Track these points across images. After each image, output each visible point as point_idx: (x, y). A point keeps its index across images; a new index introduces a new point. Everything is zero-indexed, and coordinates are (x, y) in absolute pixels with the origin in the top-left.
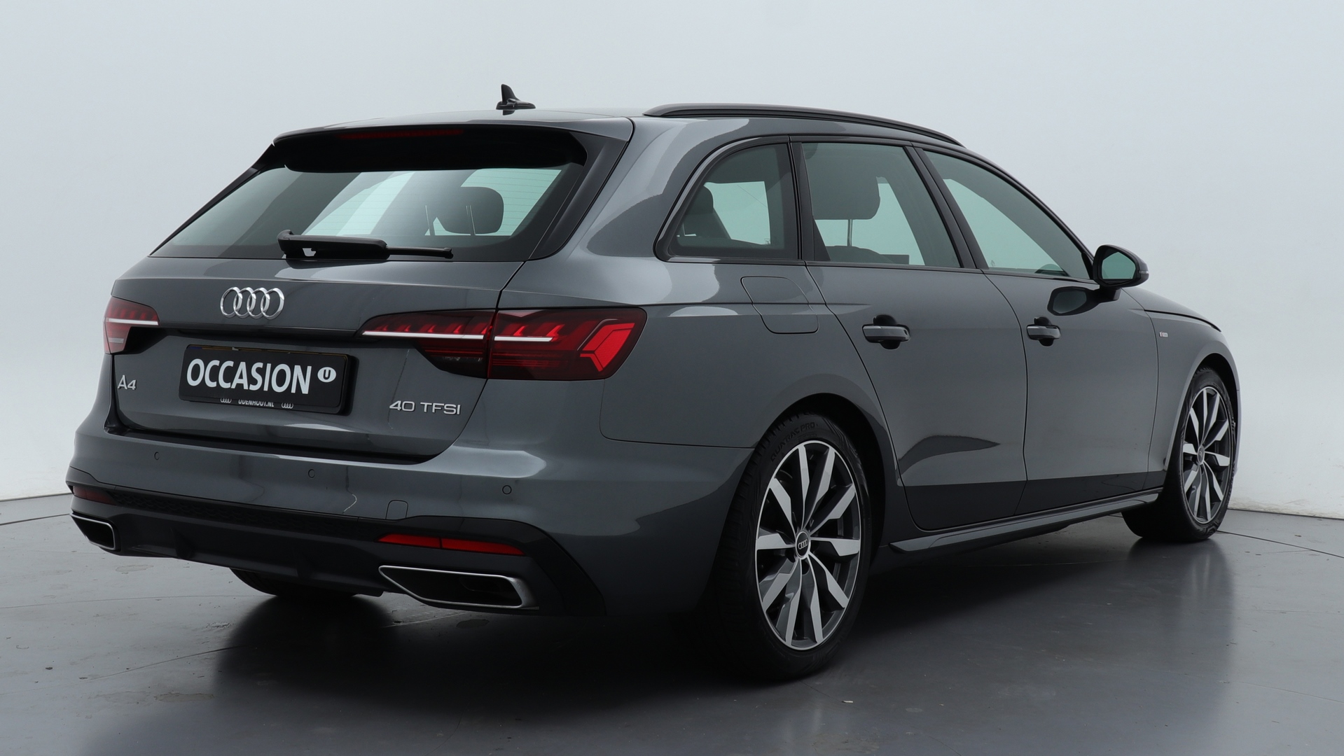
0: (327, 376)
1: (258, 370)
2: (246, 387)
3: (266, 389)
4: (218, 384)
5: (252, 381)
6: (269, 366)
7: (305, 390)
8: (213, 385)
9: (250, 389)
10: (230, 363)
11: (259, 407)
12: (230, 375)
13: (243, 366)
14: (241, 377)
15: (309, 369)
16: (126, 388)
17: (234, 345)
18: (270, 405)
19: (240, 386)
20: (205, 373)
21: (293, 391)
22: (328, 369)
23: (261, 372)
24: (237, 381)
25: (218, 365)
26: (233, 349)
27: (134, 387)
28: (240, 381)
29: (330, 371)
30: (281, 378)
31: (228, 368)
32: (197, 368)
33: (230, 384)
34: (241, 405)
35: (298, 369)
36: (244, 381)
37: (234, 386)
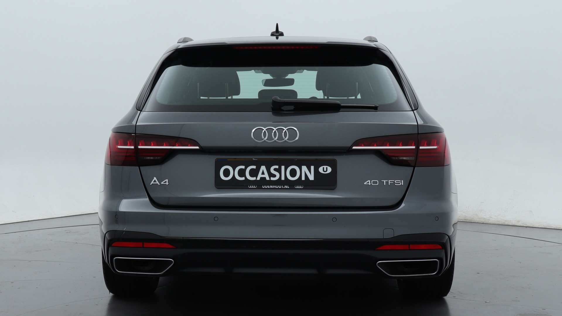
0: (325, 170)
1: (276, 170)
2: (268, 178)
3: (283, 178)
4: (246, 178)
5: (271, 175)
6: (283, 168)
7: (311, 177)
8: (243, 179)
9: (271, 179)
10: (253, 167)
11: (278, 188)
12: (254, 173)
13: (263, 168)
14: (263, 173)
15: (312, 168)
16: (159, 184)
17: (254, 158)
18: (286, 187)
19: (263, 179)
20: (234, 173)
21: (303, 178)
22: (325, 167)
23: (279, 170)
24: (260, 176)
25: (244, 168)
26: (254, 159)
27: (167, 183)
28: (263, 176)
29: (327, 168)
30: (293, 173)
31: (252, 169)
32: (227, 170)
33: (255, 177)
34: (265, 188)
35: (304, 168)
36: (266, 176)
37: (258, 179)
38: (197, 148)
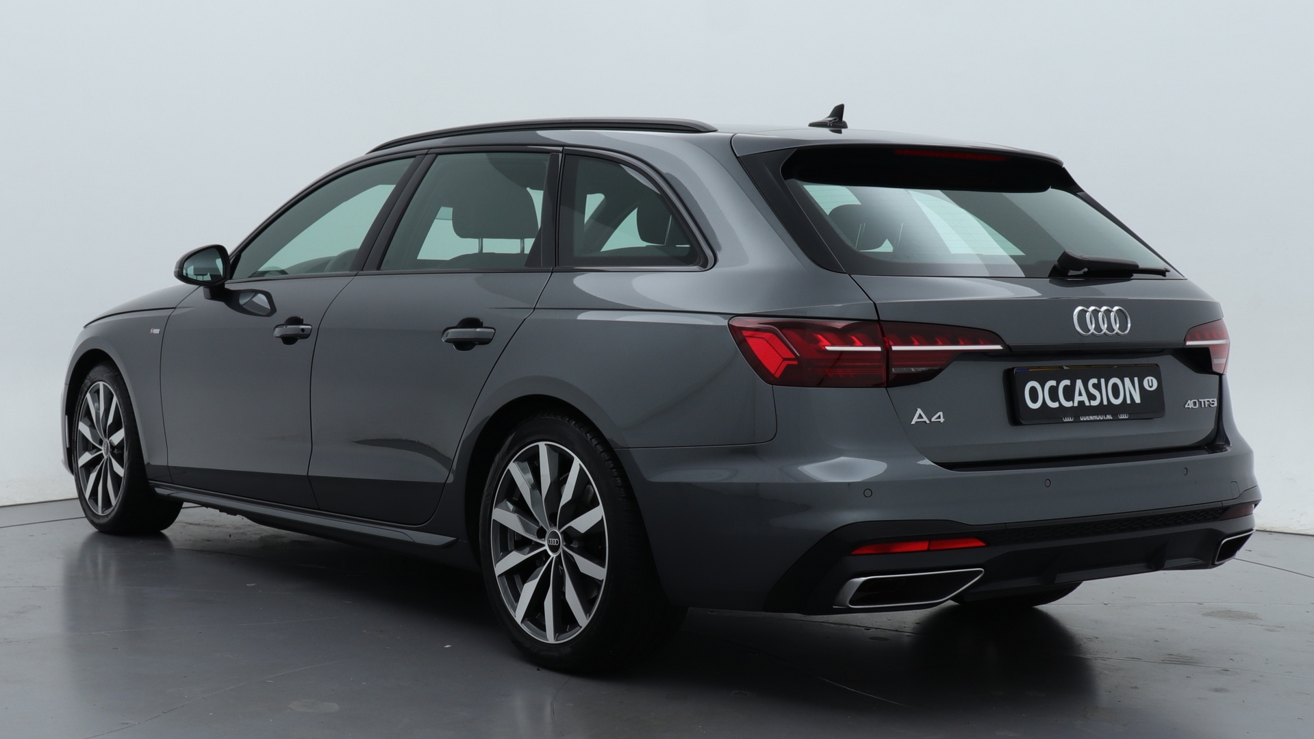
0: (1151, 385)
1: (1094, 386)
2: (1087, 403)
3: (1105, 401)
4: (1060, 403)
5: (1091, 397)
6: (1103, 381)
7: (1138, 400)
8: (1056, 405)
9: (1092, 404)
10: (1067, 382)
11: (1100, 420)
13: (1079, 383)
14: (1080, 394)
15: (1136, 379)
16: (928, 422)
17: (1066, 364)
18: (1109, 417)
19: (1082, 403)
20: (1044, 395)
21: (1129, 401)
22: (1150, 378)
23: (1097, 387)
24: (1077, 398)
25: (1055, 385)
26: (1065, 368)
27: (942, 420)
28: (1081, 399)
29: (1152, 380)
30: (1116, 391)
31: (1066, 387)
32: (1033, 390)
33: (1071, 402)
34: (1084, 421)
35: (1127, 380)
36: (1084, 398)
37: (1076, 404)
38: (999, 347)
